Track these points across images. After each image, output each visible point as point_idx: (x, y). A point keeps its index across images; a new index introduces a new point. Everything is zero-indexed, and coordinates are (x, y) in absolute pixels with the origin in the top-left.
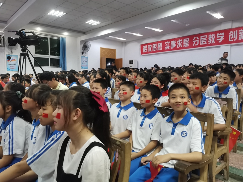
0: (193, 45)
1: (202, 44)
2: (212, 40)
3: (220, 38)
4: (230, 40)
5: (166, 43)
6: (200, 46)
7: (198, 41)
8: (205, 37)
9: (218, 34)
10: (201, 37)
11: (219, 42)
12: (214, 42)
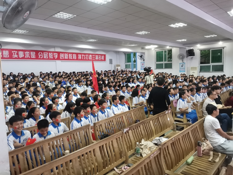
0: (39, 58)
1: (45, 58)
2: (51, 56)
3: (55, 56)
4: (61, 58)
5: (13, 52)
6: (43, 59)
7: (42, 55)
8: (47, 54)
9: (54, 54)
10: (44, 53)
11: (56, 58)
12: (52, 57)
